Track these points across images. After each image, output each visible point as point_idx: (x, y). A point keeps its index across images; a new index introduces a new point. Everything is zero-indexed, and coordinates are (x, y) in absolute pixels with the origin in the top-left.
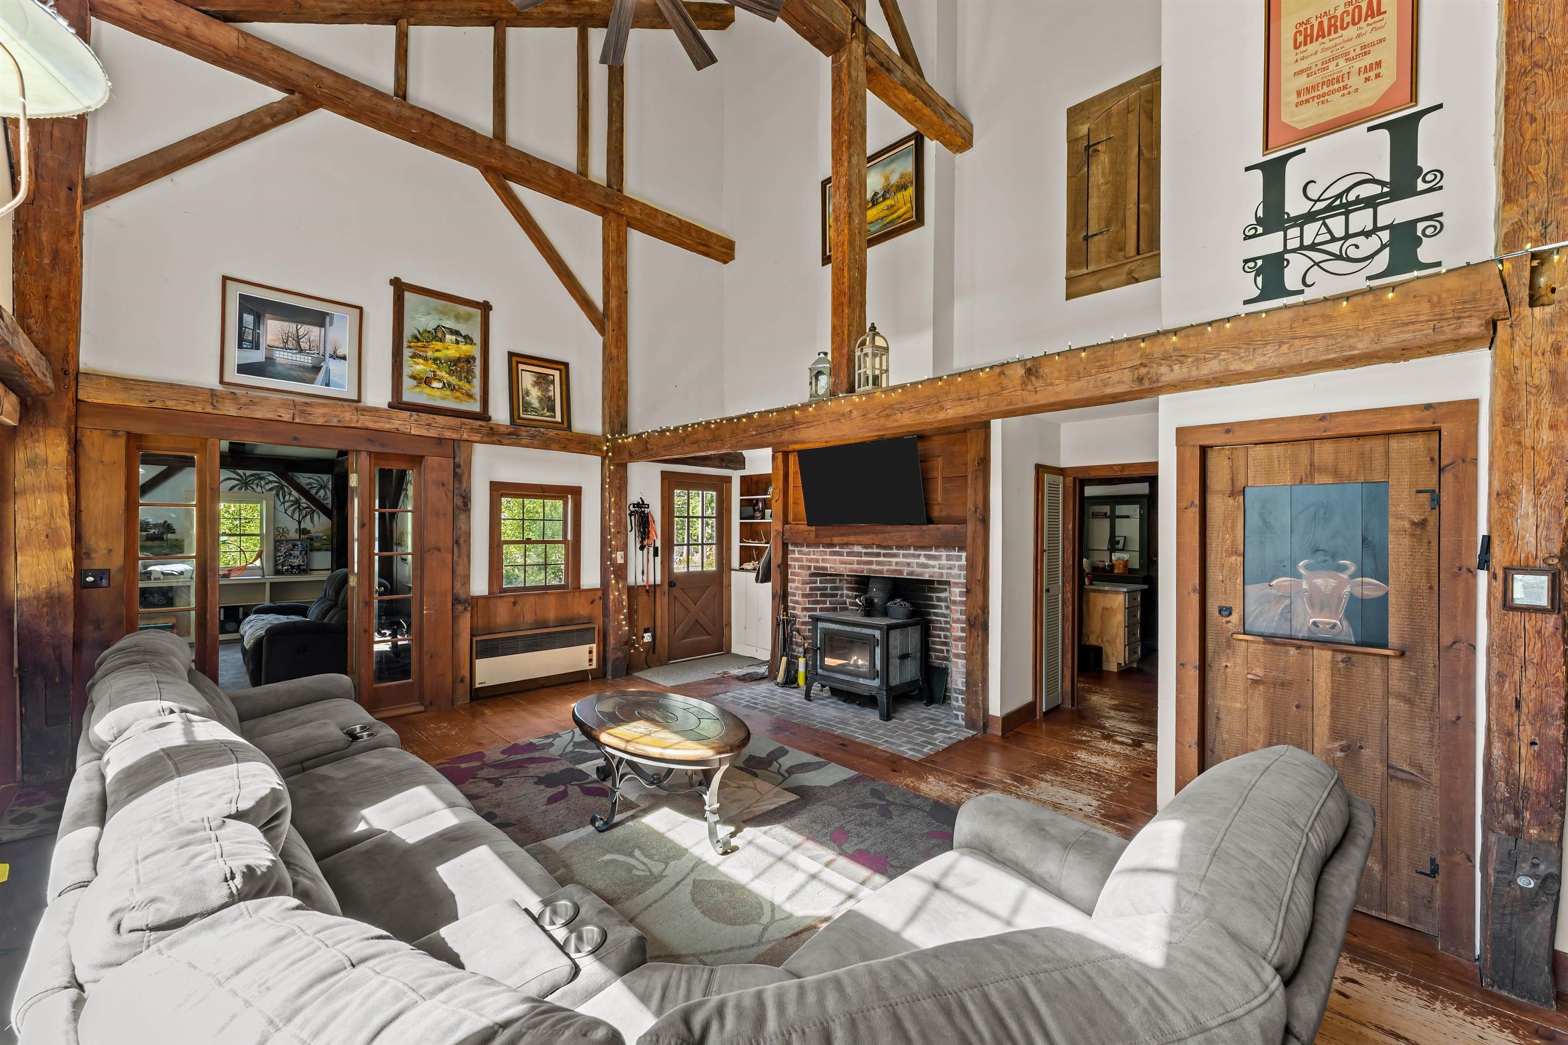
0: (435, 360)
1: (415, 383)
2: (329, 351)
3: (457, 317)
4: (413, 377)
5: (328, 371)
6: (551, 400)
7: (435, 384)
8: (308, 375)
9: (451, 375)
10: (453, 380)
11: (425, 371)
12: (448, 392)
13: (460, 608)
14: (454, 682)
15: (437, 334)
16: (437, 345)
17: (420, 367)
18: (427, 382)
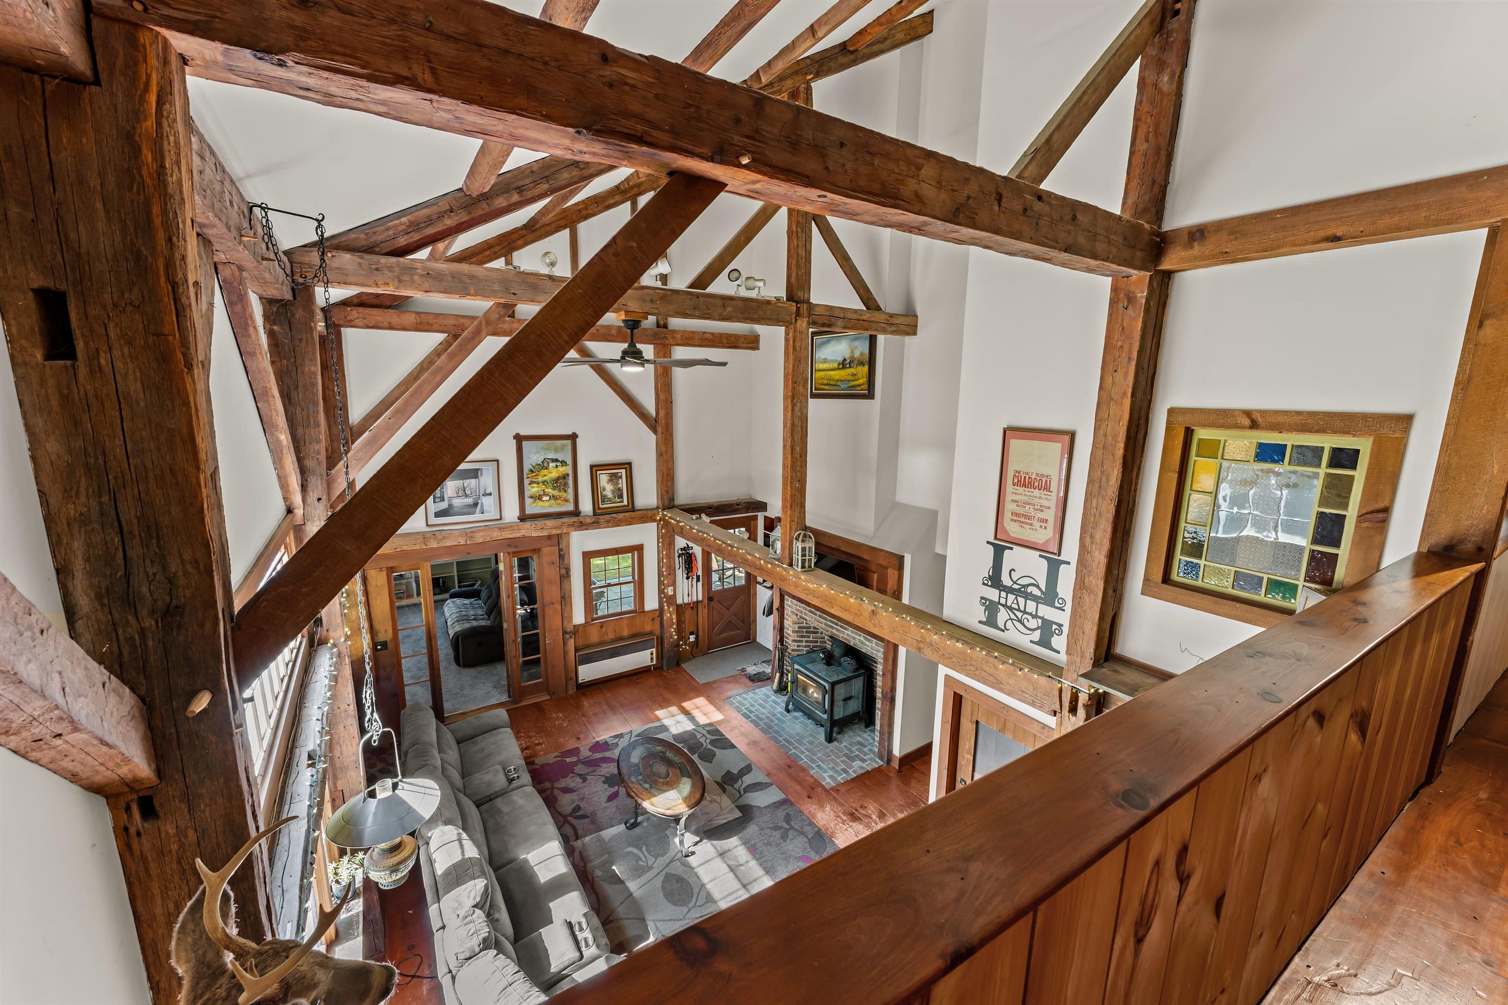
0: (544, 482)
1: (532, 500)
2: (482, 492)
3: (556, 450)
4: (531, 497)
5: (482, 504)
6: (620, 490)
7: (545, 498)
8: (472, 510)
9: (554, 489)
10: (556, 493)
11: (538, 491)
12: (553, 502)
13: (568, 636)
14: (566, 681)
15: (543, 466)
16: (545, 472)
17: (535, 490)
18: (540, 498)
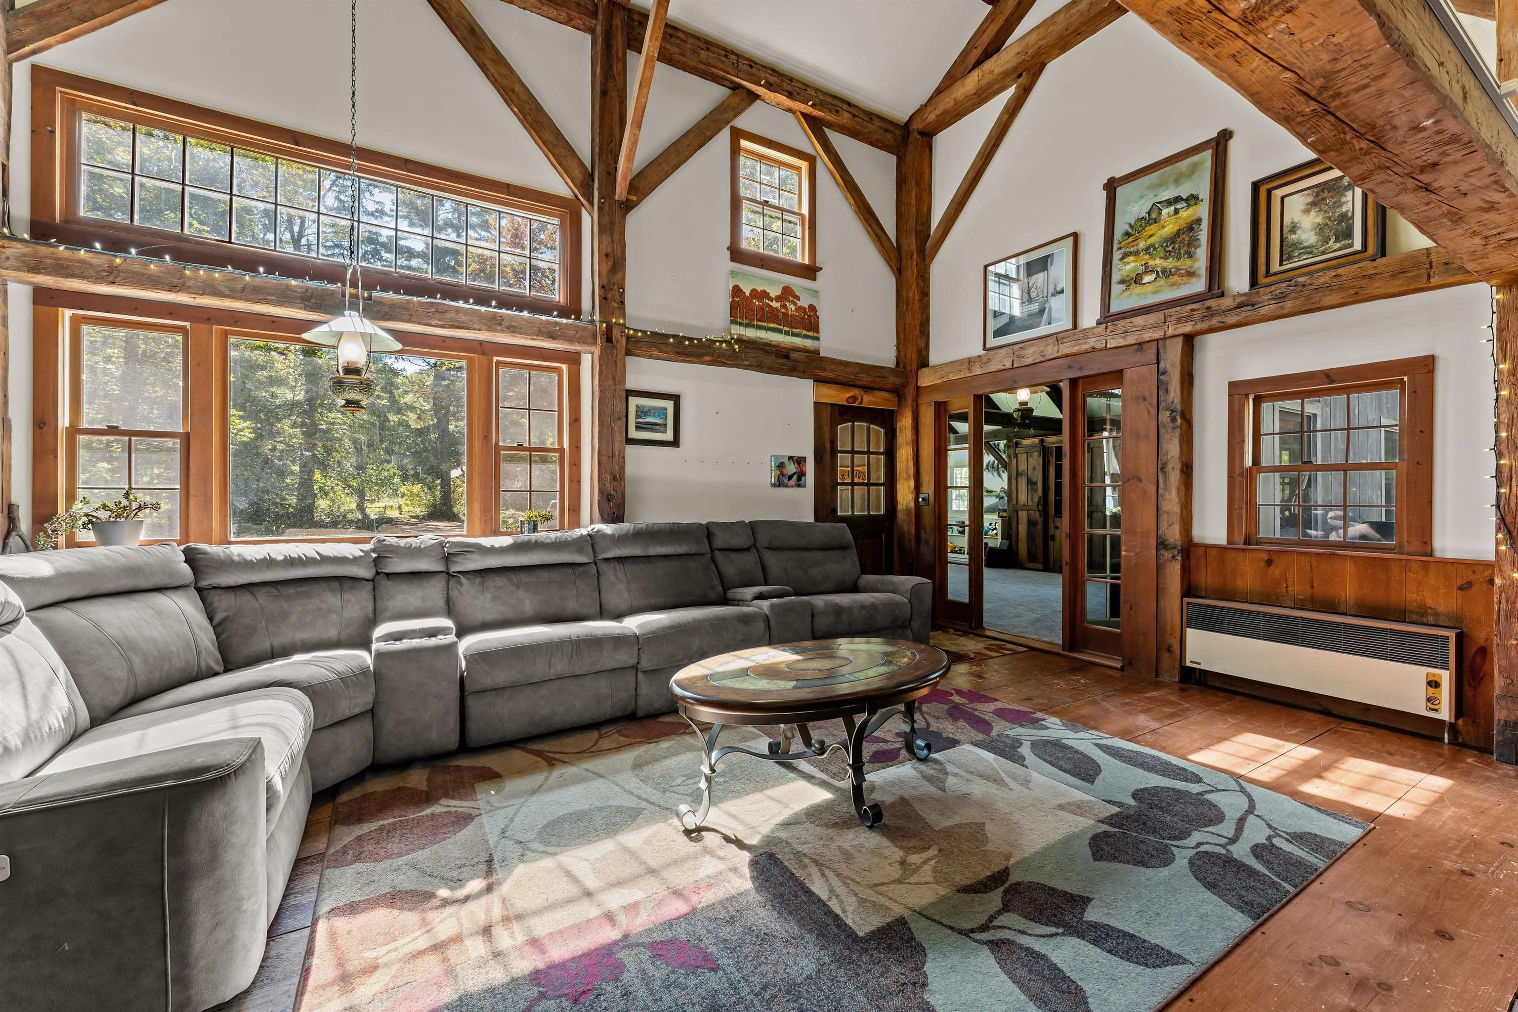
0: (1148, 249)
1: (1123, 287)
2: (1051, 290)
3: (1179, 178)
4: (1122, 282)
5: (1050, 309)
6: (1346, 218)
7: (1147, 279)
8: (1037, 320)
9: (1166, 258)
10: (1170, 263)
11: (1136, 268)
12: (1162, 282)
13: (1167, 555)
14: (1158, 649)
15: (1151, 218)
16: (1152, 228)
17: (1131, 266)
18: (1137, 280)
